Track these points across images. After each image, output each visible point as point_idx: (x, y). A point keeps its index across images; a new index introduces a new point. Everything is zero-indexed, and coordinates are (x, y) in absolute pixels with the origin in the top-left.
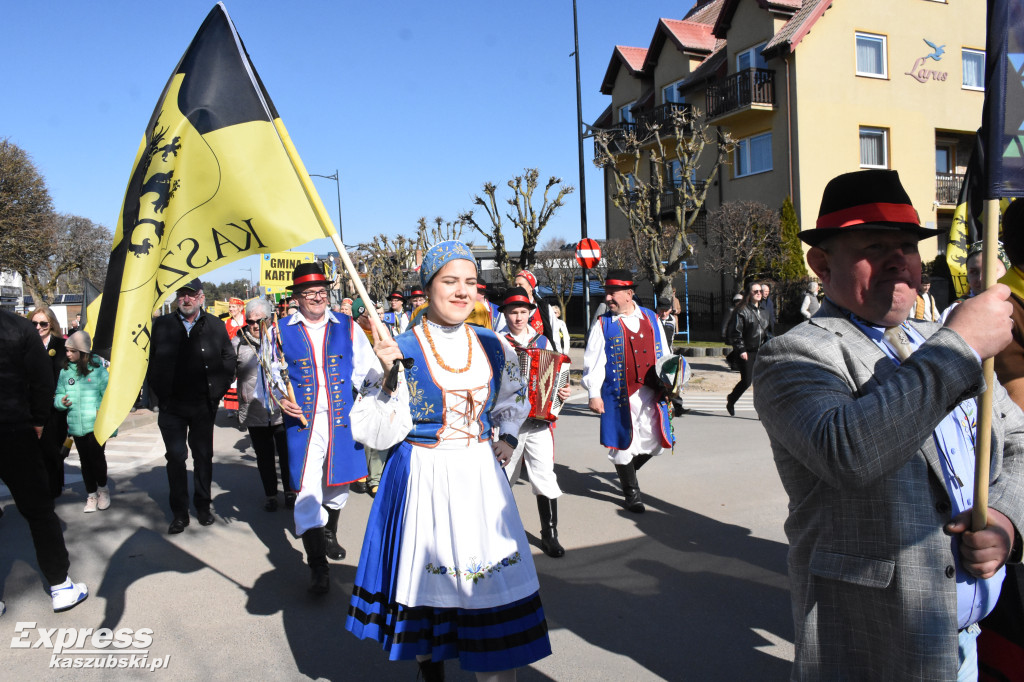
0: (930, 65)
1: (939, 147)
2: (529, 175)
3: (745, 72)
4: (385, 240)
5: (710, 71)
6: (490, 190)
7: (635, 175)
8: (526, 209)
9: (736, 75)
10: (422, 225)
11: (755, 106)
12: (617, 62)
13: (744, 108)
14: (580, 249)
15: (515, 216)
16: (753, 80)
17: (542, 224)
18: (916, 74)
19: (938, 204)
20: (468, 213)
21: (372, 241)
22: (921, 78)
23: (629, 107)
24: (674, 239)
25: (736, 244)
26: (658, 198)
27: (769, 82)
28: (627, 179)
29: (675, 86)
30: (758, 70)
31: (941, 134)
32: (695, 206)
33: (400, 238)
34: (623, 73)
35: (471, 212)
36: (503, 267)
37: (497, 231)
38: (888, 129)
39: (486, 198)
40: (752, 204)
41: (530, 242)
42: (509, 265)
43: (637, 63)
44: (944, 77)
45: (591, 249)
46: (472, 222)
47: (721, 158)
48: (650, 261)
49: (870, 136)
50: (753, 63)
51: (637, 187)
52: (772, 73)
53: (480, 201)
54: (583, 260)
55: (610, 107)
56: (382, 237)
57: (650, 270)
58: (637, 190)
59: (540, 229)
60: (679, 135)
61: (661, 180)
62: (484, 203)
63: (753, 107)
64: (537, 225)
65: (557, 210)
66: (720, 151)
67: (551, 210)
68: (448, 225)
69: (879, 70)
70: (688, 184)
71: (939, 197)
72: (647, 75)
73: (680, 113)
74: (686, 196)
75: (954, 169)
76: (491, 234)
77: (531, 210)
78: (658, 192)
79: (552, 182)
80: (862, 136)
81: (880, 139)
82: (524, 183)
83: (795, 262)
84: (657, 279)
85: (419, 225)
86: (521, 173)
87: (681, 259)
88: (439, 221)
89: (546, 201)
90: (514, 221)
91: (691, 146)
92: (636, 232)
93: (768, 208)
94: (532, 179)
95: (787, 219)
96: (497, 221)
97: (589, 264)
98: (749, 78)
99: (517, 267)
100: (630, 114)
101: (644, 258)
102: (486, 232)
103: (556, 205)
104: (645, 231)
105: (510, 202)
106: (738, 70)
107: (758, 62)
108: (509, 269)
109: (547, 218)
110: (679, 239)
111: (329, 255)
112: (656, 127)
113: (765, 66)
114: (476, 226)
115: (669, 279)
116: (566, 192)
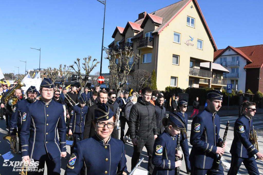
0: (190, 42)
1: (191, 61)
2: (89, 57)
3: (147, 38)
4: (50, 69)
5: (139, 36)
6: (78, 60)
7: (114, 62)
8: (87, 66)
9: (145, 38)
10: (61, 66)
11: (148, 46)
12: (117, 30)
13: (146, 46)
14: (99, 78)
15: (84, 67)
16: (149, 40)
17: (91, 70)
18: (187, 44)
19: (189, 75)
20: (72, 65)
21: (47, 69)
22: (188, 45)
23: (118, 42)
24: (123, 79)
25: (140, 80)
26: (120, 68)
27: (152, 41)
28: (112, 62)
29: (130, 38)
30: (150, 38)
31: (191, 58)
32: (128, 71)
33: (55, 69)
34: (118, 33)
35: (73, 65)
36: (80, 80)
37: (79, 71)
38: (179, 56)
39: (77, 62)
40: (145, 71)
41: (87, 75)
42: (81, 80)
43: (121, 31)
44: (193, 45)
45: (102, 79)
46: (73, 68)
47: (136, 60)
48: (116, 84)
49: (175, 57)
50: (149, 36)
51: (114, 65)
52: (153, 39)
53: (75, 63)
54: (99, 81)
55: (114, 41)
56: (50, 68)
57: (116, 86)
58: (114, 66)
59: (90, 71)
60: (126, 53)
61: (121, 63)
62: (76, 63)
63: (148, 47)
64: (90, 70)
65: (95, 67)
66: (136, 58)
67: (93, 67)
68: (68, 67)
69: (179, 42)
70: (127, 65)
71: (190, 73)
72: (124, 35)
73: (127, 47)
74: (126, 68)
75: (194, 67)
76: (78, 71)
77: (89, 66)
78: (120, 66)
79: (94, 60)
80: (173, 56)
81: (177, 58)
82: (87, 59)
83: (154, 86)
84: (117, 88)
85: (60, 66)
86: (87, 57)
87: (124, 84)
88: (65, 66)
89: (92, 65)
90: (84, 69)
91: (129, 56)
92: (113, 76)
93: (149, 72)
94: (90, 59)
95: (153, 75)
96: (79, 68)
97: (101, 83)
98: (148, 39)
99: (84, 81)
100: (118, 44)
101: (115, 83)
102: (76, 71)
103: (95, 66)
104: (115, 76)
105: (83, 64)
106: (146, 37)
107: (150, 36)
108: (81, 81)
109: (92, 69)
110: (124, 79)
111: (37, 69)
112: (121, 50)
113: (152, 37)
114: (74, 69)
115: (120, 89)
116: (98, 63)
